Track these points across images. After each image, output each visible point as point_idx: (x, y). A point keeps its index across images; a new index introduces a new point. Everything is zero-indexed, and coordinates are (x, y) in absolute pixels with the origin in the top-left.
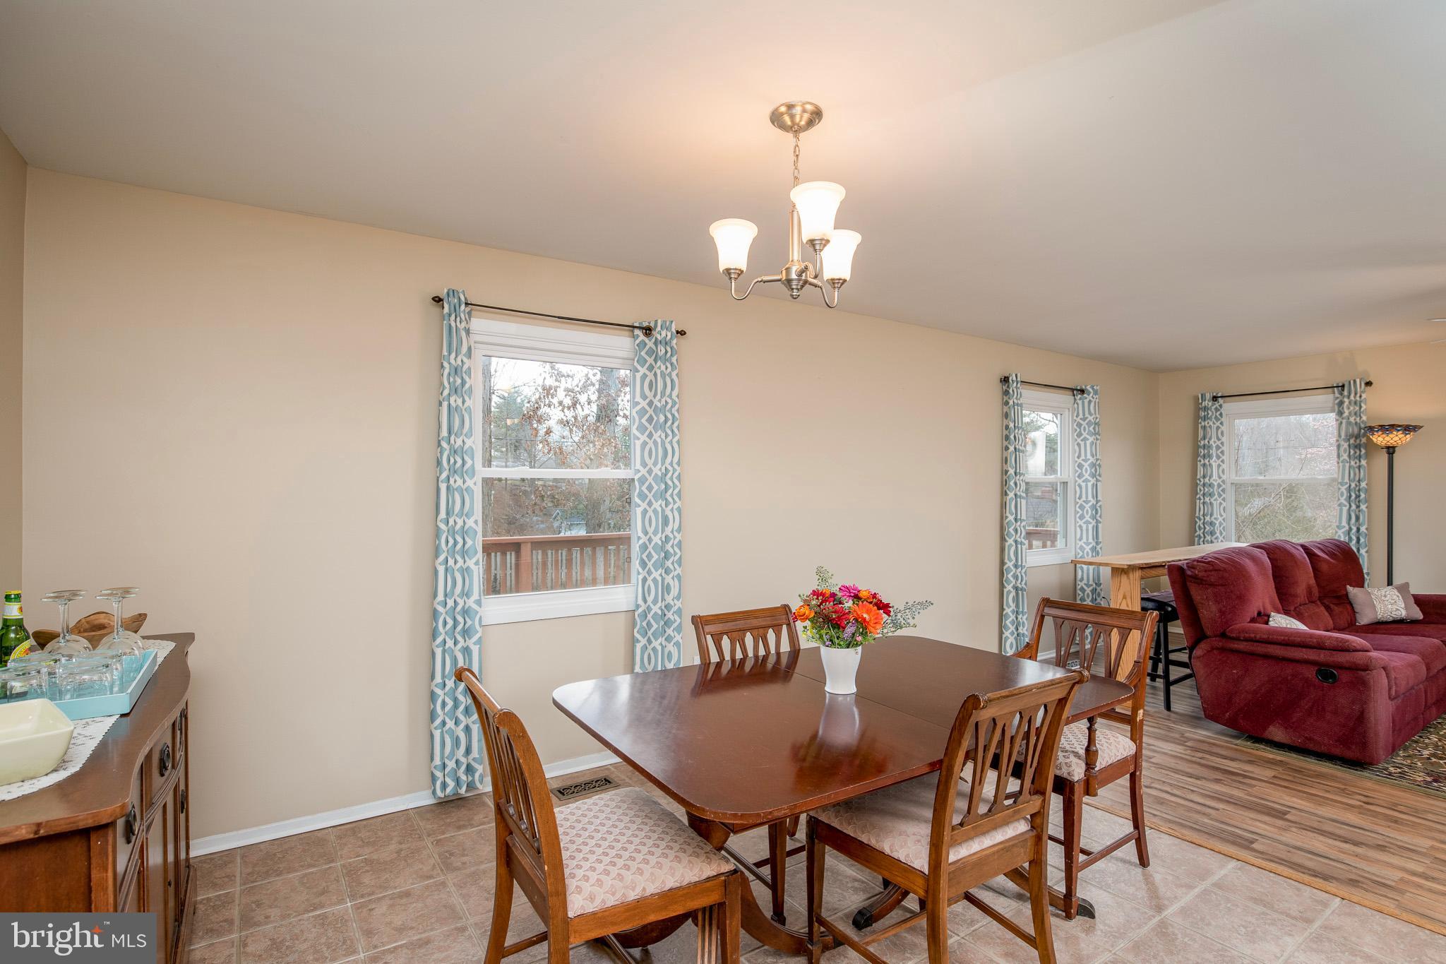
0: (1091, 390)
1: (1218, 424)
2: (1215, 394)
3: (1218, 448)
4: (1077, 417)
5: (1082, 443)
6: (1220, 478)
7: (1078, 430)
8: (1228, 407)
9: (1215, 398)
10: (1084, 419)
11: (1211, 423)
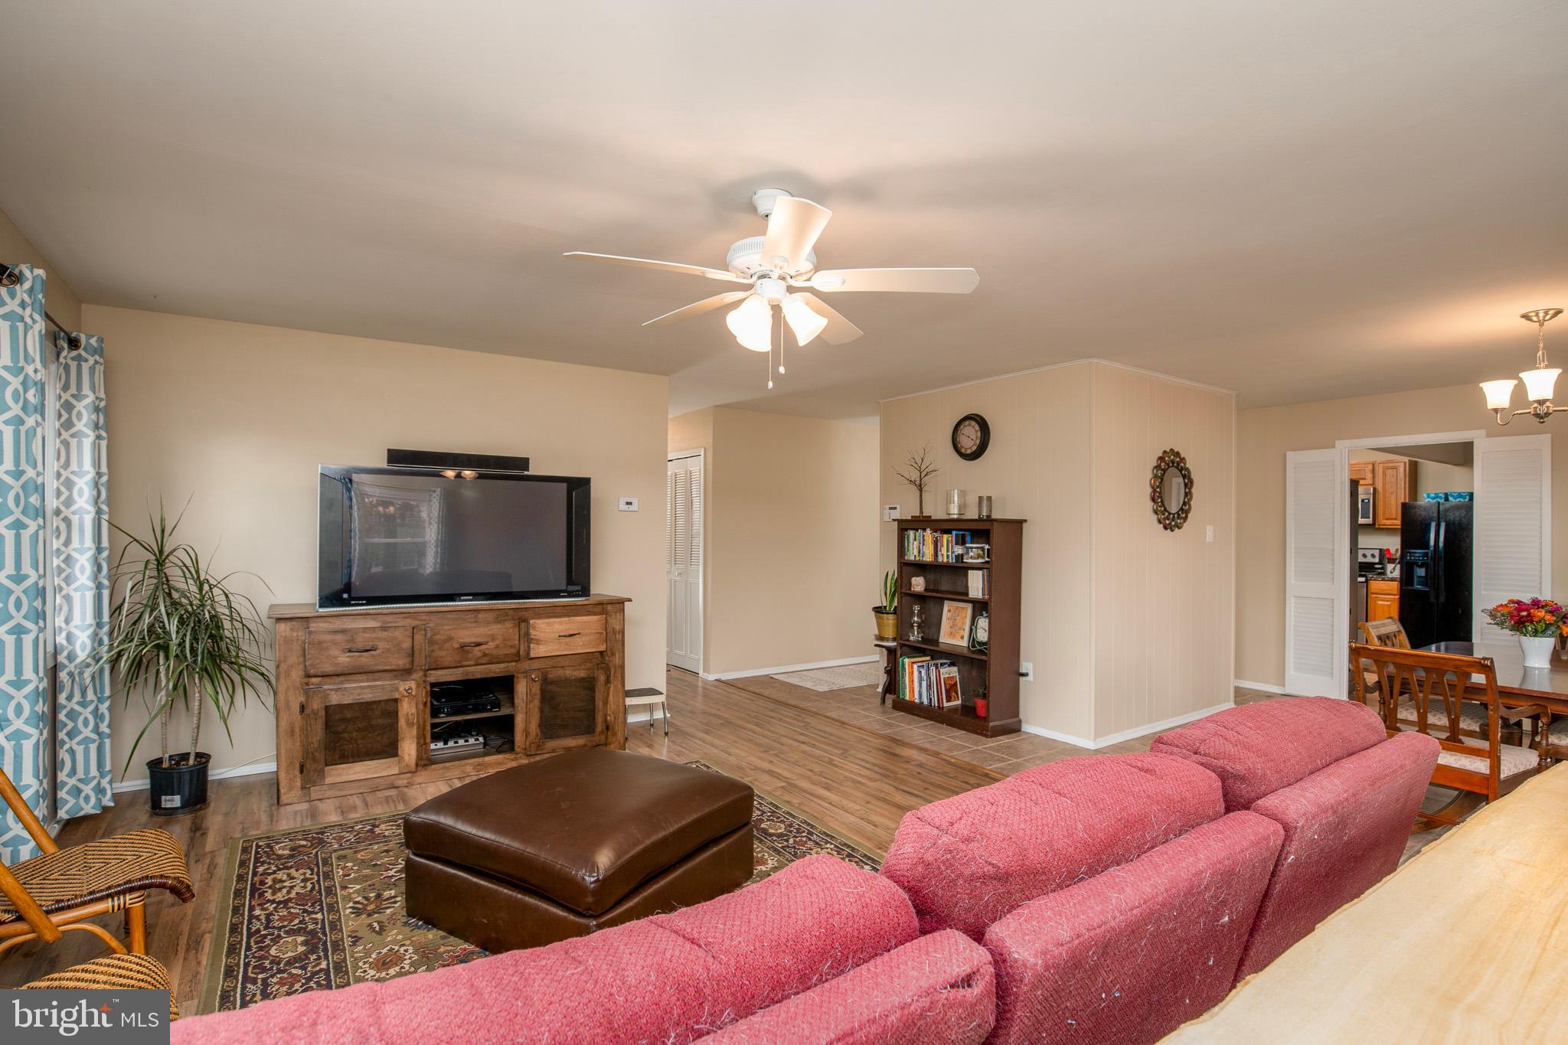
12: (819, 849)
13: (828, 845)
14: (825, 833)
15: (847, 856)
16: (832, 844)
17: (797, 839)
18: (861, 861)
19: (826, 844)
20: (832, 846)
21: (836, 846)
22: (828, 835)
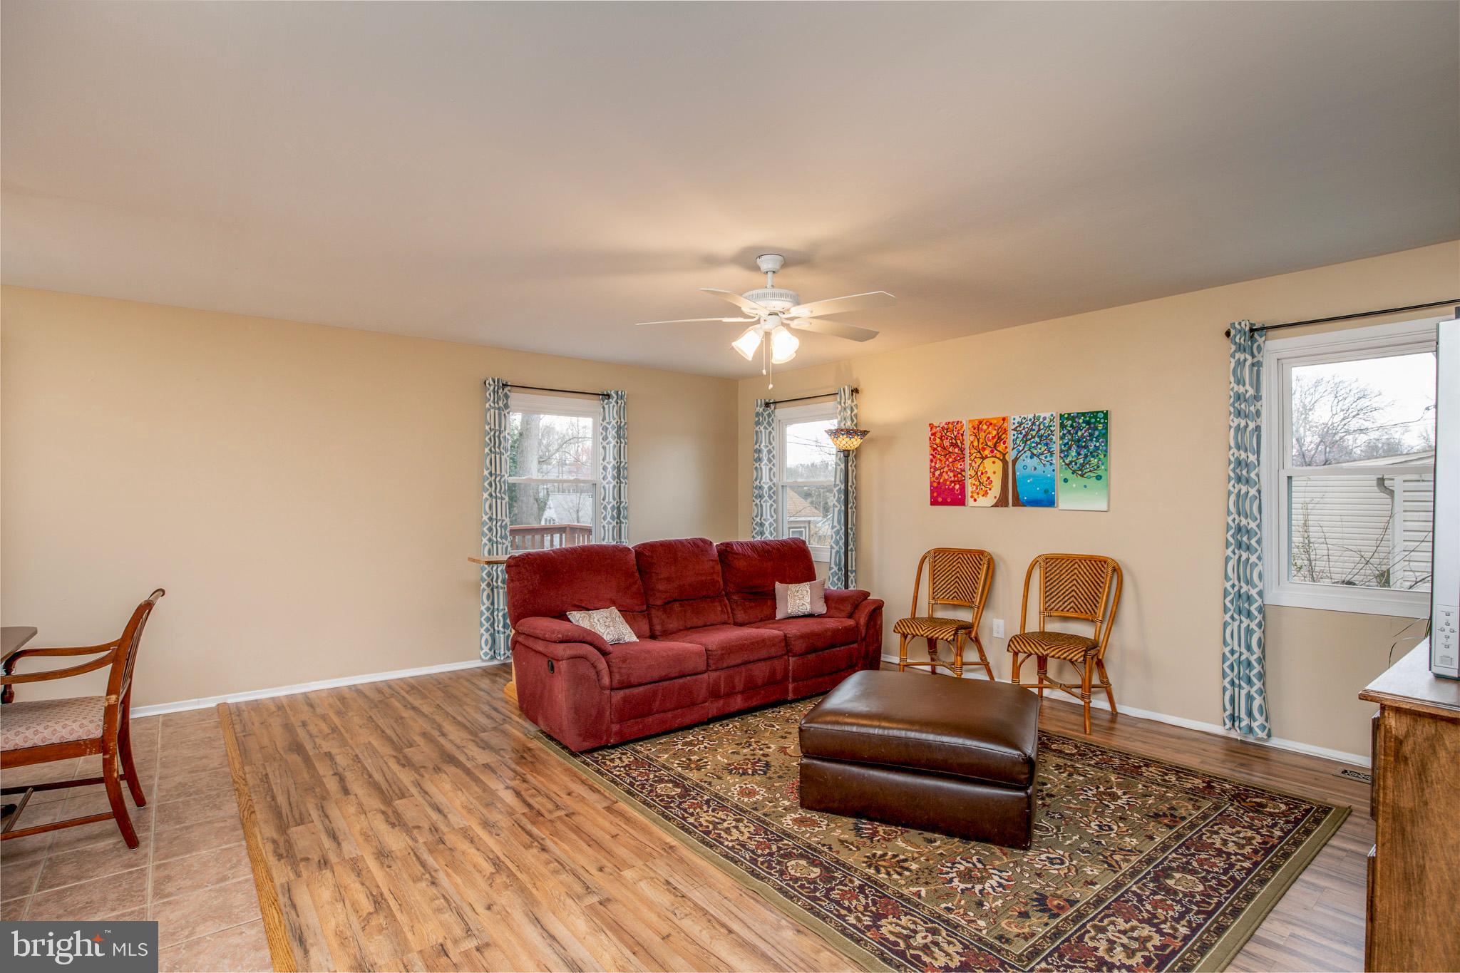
0: (614, 395)
1: (770, 429)
2: (767, 401)
3: (769, 452)
4: (603, 421)
5: (607, 446)
6: (771, 480)
7: (604, 433)
8: (781, 412)
9: (767, 405)
10: (609, 423)
11: (762, 428)
12: (741, 839)
13: (730, 844)
14: (736, 862)
15: (710, 832)
16: (727, 846)
17: (767, 851)
18: (696, 827)
19: (733, 847)
20: (726, 843)
21: (722, 843)
22: (732, 859)
